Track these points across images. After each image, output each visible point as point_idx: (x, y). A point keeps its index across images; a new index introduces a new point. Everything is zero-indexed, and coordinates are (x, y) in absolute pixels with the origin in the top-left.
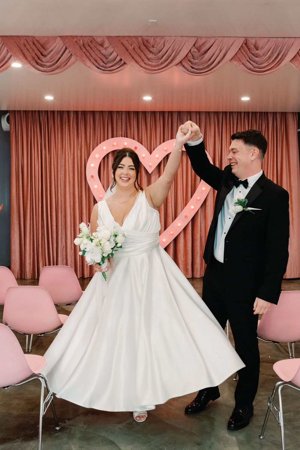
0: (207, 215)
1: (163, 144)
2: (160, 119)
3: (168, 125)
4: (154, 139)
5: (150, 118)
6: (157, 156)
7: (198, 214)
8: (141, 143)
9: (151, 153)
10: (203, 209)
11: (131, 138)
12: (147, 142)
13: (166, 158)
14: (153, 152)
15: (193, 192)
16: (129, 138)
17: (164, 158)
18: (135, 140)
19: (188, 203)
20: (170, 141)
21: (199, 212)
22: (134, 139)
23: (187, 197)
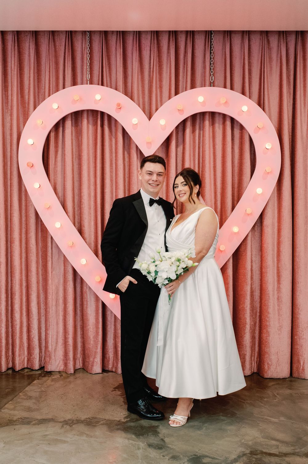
0: (265, 246)
1: (175, 99)
2: (169, 52)
3: (185, 63)
4: (156, 91)
5: (148, 48)
6: (162, 122)
7: (246, 245)
8: (132, 98)
9: (150, 118)
10: (257, 234)
11: (111, 88)
12: (143, 98)
13: (181, 128)
14: (155, 116)
15: (236, 198)
16: (107, 86)
17: (177, 127)
18: (120, 91)
19: (225, 221)
20: (190, 92)
21: (249, 238)
22: (116, 89)
23: (225, 207)
